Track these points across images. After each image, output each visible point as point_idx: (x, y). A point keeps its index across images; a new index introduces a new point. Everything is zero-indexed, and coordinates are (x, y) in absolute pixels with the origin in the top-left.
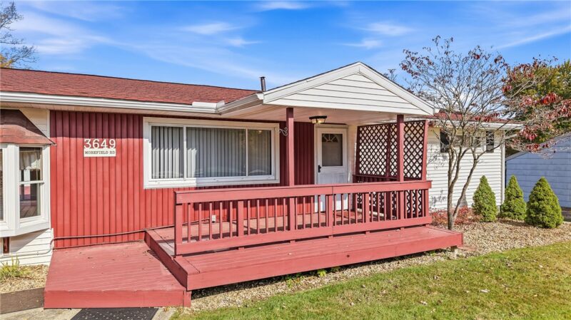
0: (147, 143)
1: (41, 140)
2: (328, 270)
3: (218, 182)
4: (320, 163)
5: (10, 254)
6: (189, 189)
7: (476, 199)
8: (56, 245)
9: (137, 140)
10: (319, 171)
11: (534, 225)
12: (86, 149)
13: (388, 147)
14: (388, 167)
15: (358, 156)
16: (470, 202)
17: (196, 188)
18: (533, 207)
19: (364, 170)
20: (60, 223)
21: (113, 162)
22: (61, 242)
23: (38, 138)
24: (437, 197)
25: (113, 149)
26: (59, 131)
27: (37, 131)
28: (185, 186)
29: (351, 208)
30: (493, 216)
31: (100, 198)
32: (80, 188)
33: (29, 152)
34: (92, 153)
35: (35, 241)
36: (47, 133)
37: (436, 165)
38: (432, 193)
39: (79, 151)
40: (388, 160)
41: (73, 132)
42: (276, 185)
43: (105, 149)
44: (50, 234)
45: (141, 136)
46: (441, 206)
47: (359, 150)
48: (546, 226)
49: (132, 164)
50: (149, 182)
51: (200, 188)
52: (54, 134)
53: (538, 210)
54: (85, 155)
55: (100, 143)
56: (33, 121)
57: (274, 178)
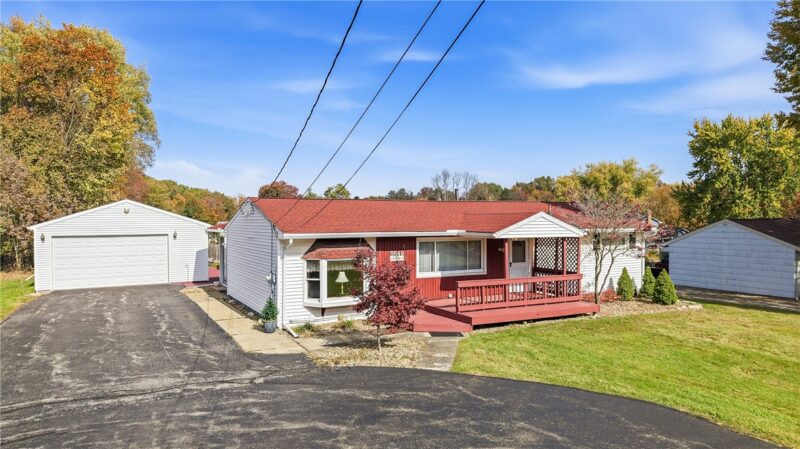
0: (418, 251)
2: (528, 321)
3: (452, 274)
4: (510, 261)
6: (438, 278)
7: (619, 284)
9: (413, 251)
10: (509, 267)
11: (657, 302)
12: (391, 257)
13: (557, 247)
14: (556, 264)
15: (536, 256)
16: (616, 286)
17: (441, 278)
18: (656, 290)
19: (540, 264)
21: (402, 263)
24: (587, 284)
25: (403, 256)
26: (380, 248)
27: (370, 248)
30: (630, 296)
36: (375, 249)
38: (583, 283)
39: (388, 258)
40: (556, 260)
41: (386, 248)
42: (485, 275)
43: (399, 256)
45: (415, 249)
46: (592, 289)
47: (536, 252)
48: (664, 304)
49: (410, 264)
50: (419, 275)
52: (378, 249)
53: (660, 292)
54: (391, 260)
55: (397, 253)
56: (370, 244)
57: (483, 271)
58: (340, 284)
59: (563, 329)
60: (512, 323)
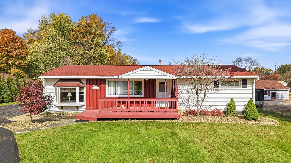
0: (107, 86)
1: (84, 85)
3: (125, 96)
4: (158, 91)
5: (78, 110)
6: (117, 97)
8: (87, 109)
9: (104, 85)
10: (158, 94)
12: (93, 87)
17: (119, 97)
20: (87, 104)
21: (98, 90)
22: (88, 108)
23: (83, 85)
24: (212, 105)
25: (99, 87)
26: (87, 83)
27: (83, 83)
28: (116, 97)
29: (170, 106)
31: (96, 99)
32: (92, 96)
33: (81, 88)
34: (96, 88)
35: (83, 108)
36: (85, 84)
37: (211, 93)
39: (91, 88)
41: (90, 83)
42: (143, 97)
43: (97, 87)
44: (85, 106)
45: (105, 84)
49: (102, 91)
50: (107, 95)
51: (120, 97)
52: (86, 84)
54: (93, 89)
55: (96, 86)
56: (83, 81)
57: (143, 95)
58: (69, 97)
59: (146, 126)
60: (122, 119)
